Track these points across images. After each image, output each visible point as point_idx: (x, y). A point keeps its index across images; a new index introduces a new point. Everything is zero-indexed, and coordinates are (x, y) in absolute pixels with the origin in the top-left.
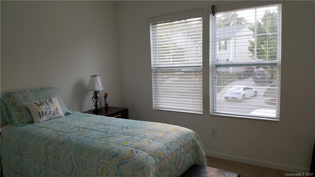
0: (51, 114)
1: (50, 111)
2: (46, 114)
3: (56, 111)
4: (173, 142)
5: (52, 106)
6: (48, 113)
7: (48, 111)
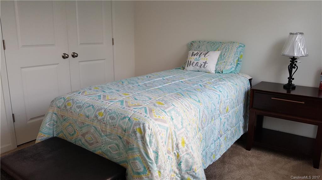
0: (198, 65)
1: (197, 62)
2: (192, 64)
3: (203, 64)
4: (93, 107)
5: (202, 59)
6: (195, 63)
7: (196, 62)
